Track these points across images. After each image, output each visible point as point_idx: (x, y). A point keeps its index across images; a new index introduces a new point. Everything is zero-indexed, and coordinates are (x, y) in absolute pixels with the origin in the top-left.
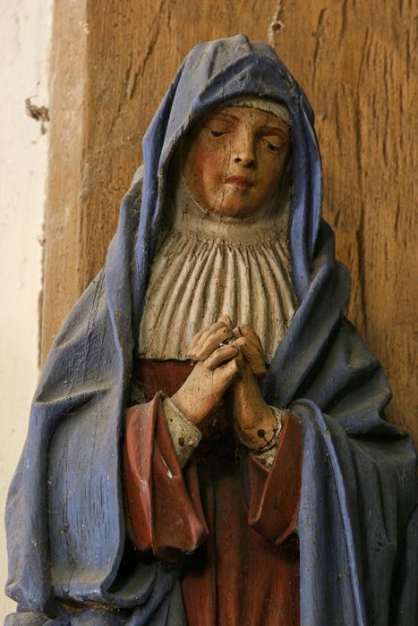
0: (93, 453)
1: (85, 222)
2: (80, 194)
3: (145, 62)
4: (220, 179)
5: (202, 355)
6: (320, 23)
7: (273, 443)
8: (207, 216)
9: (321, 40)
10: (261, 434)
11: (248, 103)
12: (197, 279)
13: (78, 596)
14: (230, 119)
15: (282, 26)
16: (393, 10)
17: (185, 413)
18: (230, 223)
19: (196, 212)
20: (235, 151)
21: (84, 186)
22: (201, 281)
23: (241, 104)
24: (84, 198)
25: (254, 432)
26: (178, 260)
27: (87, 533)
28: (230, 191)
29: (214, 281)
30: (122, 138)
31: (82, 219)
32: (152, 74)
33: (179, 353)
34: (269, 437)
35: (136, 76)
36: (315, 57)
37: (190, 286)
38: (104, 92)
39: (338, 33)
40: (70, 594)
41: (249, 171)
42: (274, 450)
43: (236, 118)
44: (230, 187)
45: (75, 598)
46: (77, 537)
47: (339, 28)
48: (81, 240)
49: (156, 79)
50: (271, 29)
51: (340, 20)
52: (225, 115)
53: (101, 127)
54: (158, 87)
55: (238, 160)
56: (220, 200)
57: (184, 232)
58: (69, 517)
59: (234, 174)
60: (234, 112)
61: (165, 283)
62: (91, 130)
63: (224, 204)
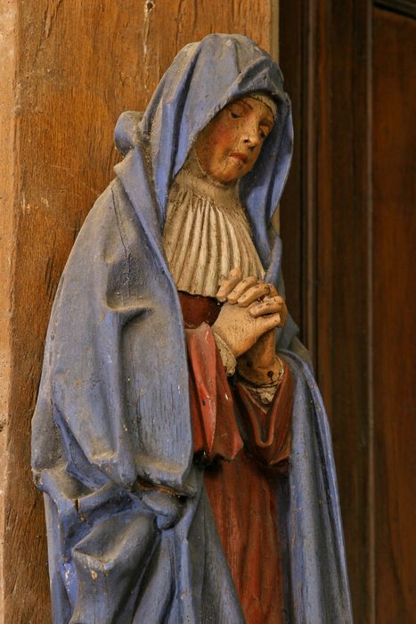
0: (158, 362)
1: (18, 134)
2: (15, 109)
3: (58, 8)
4: (228, 152)
5: (245, 302)
6: (179, 11)
7: (276, 383)
8: (204, 178)
9: (180, 25)
10: (270, 374)
11: (260, 97)
12: (202, 229)
13: (158, 479)
14: (247, 107)
15: (154, 6)
16: (228, 15)
17: (230, 346)
18: (218, 187)
19: (195, 171)
20: (245, 133)
21: (17, 104)
22: (205, 231)
23: (256, 97)
24: (18, 114)
25: (266, 371)
26: (183, 208)
27: (157, 429)
28: (233, 164)
29: (213, 234)
30: (43, 69)
31: (16, 131)
32: (62, 20)
33: (190, 287)
34: (275, 378)
35: (52, 18)
36: (177, 39)
37: (197, 233)
38: (30, 25)
39: (192, 23)
40: (151, 477)
41: (249, 151)
42: (273, 388)
43: (251, 108)
44: (233, 161)
45: (155, 481)
46: (148, 430)
47: (193, 19)
48: (15, 149)
49: (66, 25)
50: (146, 6)
51: (193, 12)
52: (245, 103)
53: (28, 54)
54: (67, 32)
55: (246, 141)
56: (222, 169)
57: (182, 185)
58: (142, 411)
59: (240, 151)
60: (250, 101)
61: (177, 226)
62: (21, 56)
63: (225, 173)
